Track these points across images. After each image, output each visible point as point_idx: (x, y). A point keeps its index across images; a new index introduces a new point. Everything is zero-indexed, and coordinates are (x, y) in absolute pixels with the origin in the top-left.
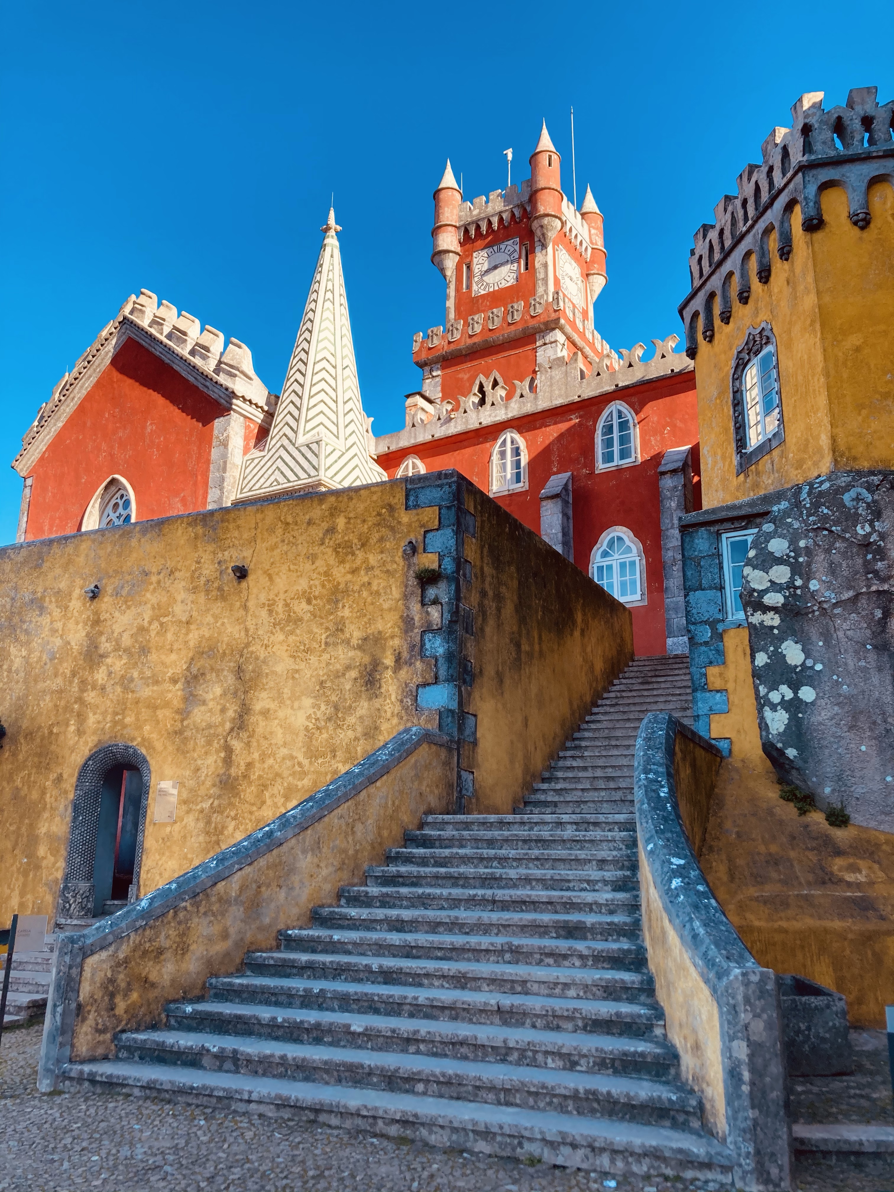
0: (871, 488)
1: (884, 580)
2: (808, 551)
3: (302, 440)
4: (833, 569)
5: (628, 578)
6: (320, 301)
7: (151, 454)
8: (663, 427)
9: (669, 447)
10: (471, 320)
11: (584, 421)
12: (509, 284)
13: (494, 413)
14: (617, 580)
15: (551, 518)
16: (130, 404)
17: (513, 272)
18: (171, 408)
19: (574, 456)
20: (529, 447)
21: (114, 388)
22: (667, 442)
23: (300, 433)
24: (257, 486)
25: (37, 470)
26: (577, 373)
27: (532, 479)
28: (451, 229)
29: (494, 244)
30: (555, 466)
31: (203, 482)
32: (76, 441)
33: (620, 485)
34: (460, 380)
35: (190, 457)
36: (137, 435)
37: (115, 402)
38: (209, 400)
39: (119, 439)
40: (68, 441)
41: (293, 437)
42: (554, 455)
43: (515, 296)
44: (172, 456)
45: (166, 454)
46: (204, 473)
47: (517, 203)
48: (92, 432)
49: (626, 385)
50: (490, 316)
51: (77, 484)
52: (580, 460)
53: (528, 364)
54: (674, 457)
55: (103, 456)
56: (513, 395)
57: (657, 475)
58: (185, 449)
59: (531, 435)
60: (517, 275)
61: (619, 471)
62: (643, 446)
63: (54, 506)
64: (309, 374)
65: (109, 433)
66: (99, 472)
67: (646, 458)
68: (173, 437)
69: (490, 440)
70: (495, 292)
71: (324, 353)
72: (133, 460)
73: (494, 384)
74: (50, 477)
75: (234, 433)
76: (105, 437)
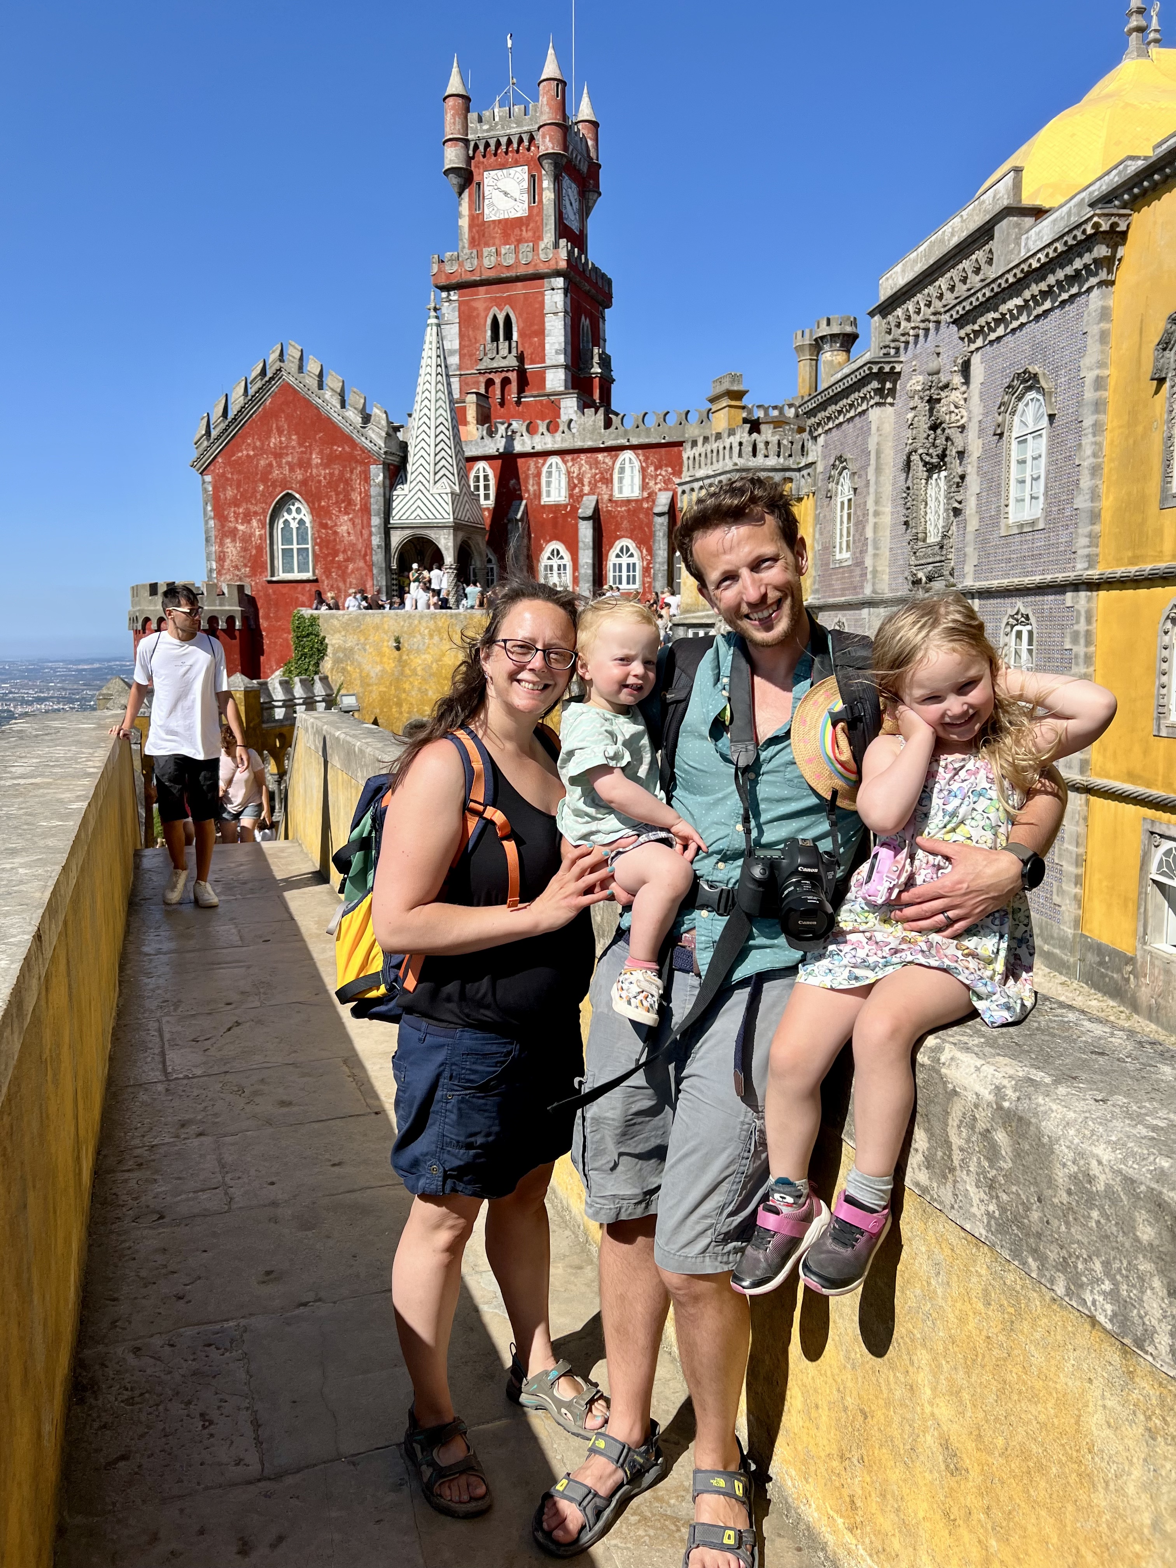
3: (434, 489)
5: (631, 574)
6: (434, 375)
7: (320, 482)
8: (657, 475)
9: (660, 490)
10: (486, 251)
11: (607, 460)
12: (518, 215)
13: (543, 441)
14: (624, 574)
15: (586, 531)
16: (294, 437)
17: (522, 202)
18: (331, 449)
19: (599, 485)
20: (569, 473)
21: (277, 420)
22: (659, 486)
23: (432, 482)
24: (404, 517)
25: (213, 471)
26: (602, 424)
27: (571, 496)
28: (461, 144)
29: (502, 167)
30: (586, 489)
31: (366, 510)
32: (248, 456)
33: (629, 511)
34: (476, 309)
35: (353, 490)
36: (305, 464)
37: (280, 432)
38: (363, 450)
39: (288, 463)
40: (240, 454)
41: (427, 485)
42: (586, 481)
43: (524, 229)
44: (338, 486)
45: (332, 484)
46: (366, 504)
47: (526, 128)
48: (262, 451)
49: (635, 441)
50: (503, 251)
51: (255, 491)
52: (603, 488)
53: (537, 306)
54: (663, 501)
55: (276, 472)
56: (556, 430)
57: (651, 509)
58: (347, 482)
59: (570, 464)
60: (526, 205)
61: (629, 501)
62: (644, 486)
63: (236, 503)
64: (433, 436)
65: (278, 456)
66: (274, 485)
67: (645, 495)
68: (337, 472)
69: (541, 461)
70: (506, 220)
71: (441, 419)
72: (304, 483)
73: (508, 319)
74: (227, 479)
75: (384, 477)
76: (275, 458)
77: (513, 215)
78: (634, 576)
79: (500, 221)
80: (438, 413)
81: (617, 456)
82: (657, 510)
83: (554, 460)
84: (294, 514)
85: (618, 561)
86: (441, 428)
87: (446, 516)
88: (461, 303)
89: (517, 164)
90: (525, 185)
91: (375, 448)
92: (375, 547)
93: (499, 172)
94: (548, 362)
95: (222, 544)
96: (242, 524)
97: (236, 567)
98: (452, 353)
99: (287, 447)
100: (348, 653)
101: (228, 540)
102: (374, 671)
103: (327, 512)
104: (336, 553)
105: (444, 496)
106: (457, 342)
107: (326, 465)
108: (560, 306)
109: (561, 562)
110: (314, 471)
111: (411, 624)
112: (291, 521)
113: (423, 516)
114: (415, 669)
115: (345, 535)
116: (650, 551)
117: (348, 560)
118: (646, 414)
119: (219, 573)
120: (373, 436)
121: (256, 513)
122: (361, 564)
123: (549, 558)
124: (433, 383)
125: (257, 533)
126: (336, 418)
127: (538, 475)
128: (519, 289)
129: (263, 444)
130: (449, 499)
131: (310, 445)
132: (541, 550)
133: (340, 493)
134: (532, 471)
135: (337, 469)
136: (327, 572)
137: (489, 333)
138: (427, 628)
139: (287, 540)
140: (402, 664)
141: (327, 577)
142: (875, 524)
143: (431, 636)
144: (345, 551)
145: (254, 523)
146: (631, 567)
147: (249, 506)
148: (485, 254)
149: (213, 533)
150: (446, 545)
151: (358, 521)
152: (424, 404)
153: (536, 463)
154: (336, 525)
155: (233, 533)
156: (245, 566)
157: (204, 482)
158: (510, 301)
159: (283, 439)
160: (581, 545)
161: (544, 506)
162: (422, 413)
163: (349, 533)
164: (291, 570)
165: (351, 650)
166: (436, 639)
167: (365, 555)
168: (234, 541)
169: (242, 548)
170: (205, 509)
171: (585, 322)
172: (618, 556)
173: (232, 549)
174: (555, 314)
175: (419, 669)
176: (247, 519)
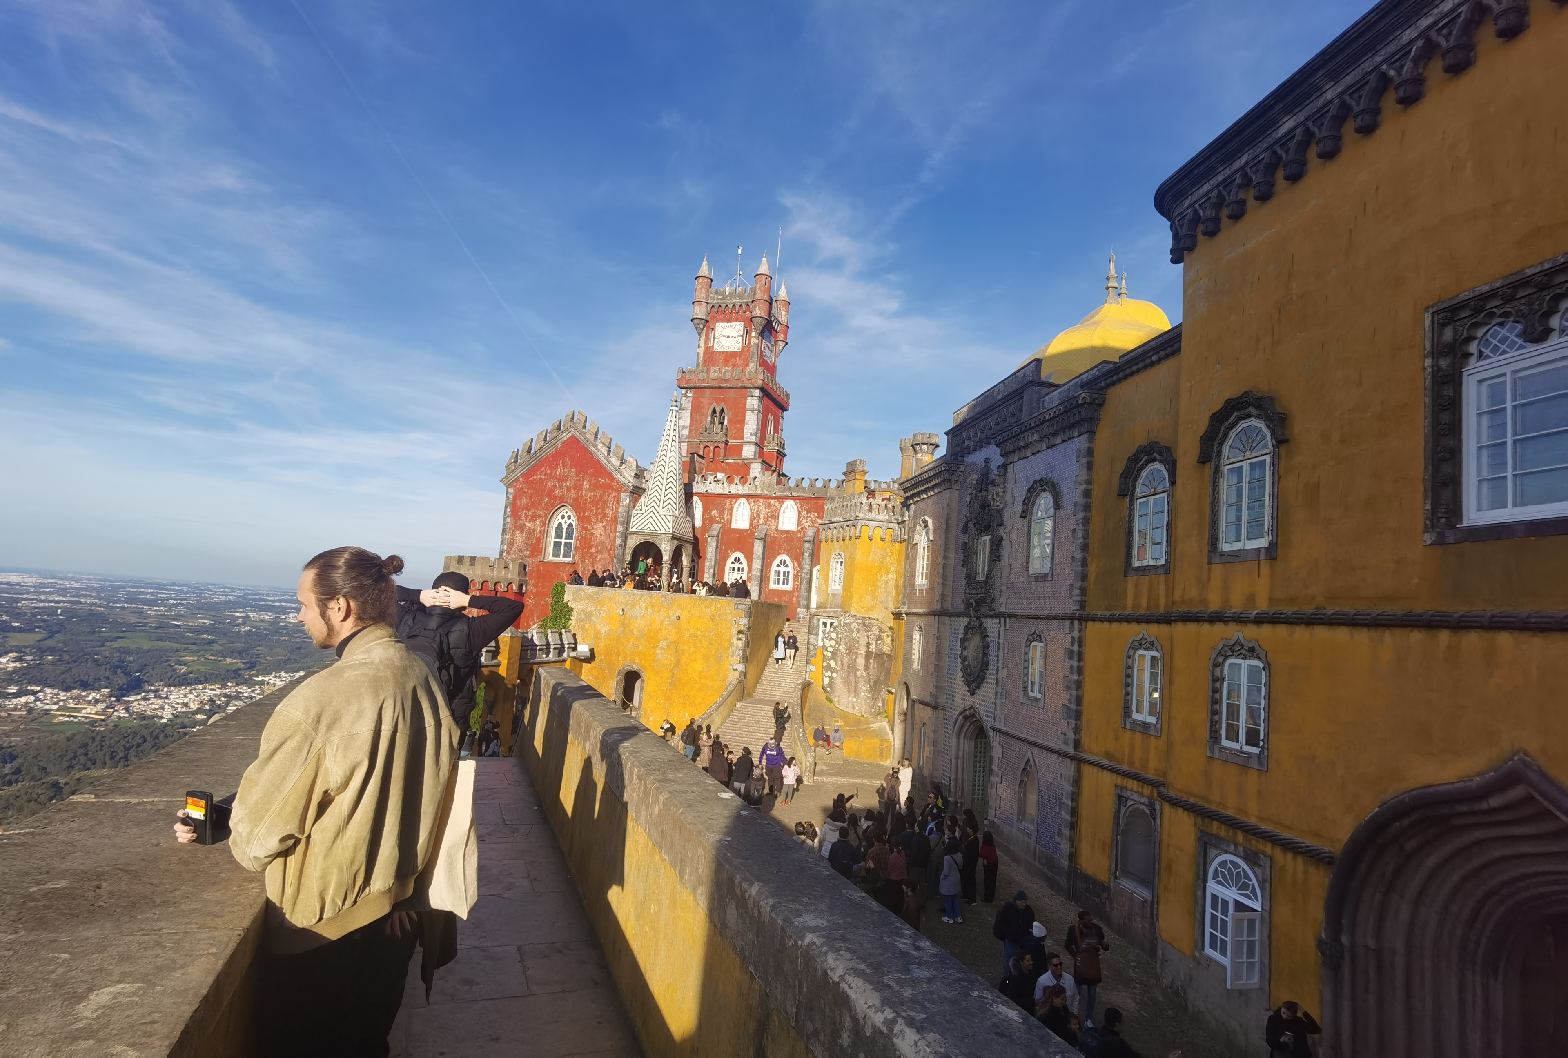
0: (859, 624)
1: (858, 649)
2: (841, 639)
3: (661, 512)
4: (846, 645)
5: (786, 578)
6: (670, 441)
7: (586, 500)
8: (807, 517)
9: (809, 526)
10: (712, 369)
11: (776, 504)
12: (735, 350)
13: (737, 488)
14: (781, 578)
15: (758, 547)
16: (573, 470)
17: (738, 343)
18: (597, 480)
19: (770, 519)
20: (751, 510)
21: (563, 458)
22: (808, 524)
23: (661, 507)
24: (640, 528)
25: (515, 486)
26: (775, 482)
27: (751, 524)
28: (705, 304)
29: (729, 321)
30: (761, 521)
31: (614, 520)
32: (540, 478)
33: (787, 537)
34: (702, 403)
35: (608, 507)
36: (578, 487)
37: (564, 466)
38: (618, 482)
39: (567, 486)
40: (535, 477)
41: (657, 509)
42: (762, 516)
43: (738, 358)
44: (598, 504)
45: (595, 503)
46: (615, 517)
47: (745, 301)
48: (551, 476)
49: (795, 494)
50: (723, 371)
51: (541, 501)
52: (772, 521)
53: (741, 405)
54: (810, 532)
55: (557, 492)
56: (746, 483)
57: (802, 538)
58: (605, 502)
59: (752, 504)
60: (740, 345)
61: (787, 532)
62: (799, 523)
63: (527, 508)
64: (665, 479)
65: (561, 480)
66: (555, 498)
67: (799, 528)
68: (599, 495)
69: (734, 501)
70: (727, 352)
71: (672, 469)
72: (576, 499)
73: (722, 411)
74: (524, 492)
75: (630, 501)
76: (559, 482)
77: (732, 350)
78: (788, 580)
79: (723, 352)
80: (670, 465)
81: (783, 502)
82: (805, 539)
83: (743, 501)
84: (566, 519)
85: (778, 569)
86: (671, 474)
87: (668, 530)
88: (693, 398)
89: (737, 320)
90: (741, 334)
91: (626, 482)
92: (617, 545)
93: (726, 324)
94: (745, 440)
95: (513, 534)
96: (529, 522)
97: (521, 551)
98: (684, 427)
99: (567, 475)
100: (588, 615)
101: (518, 532)
102: (604, 629)
103: (589, 521)
104: (590, 547)
105: (668, 517)
106: (689, 421)
107: (592, 490)
108: (756, 407)
109: (741, 566)
110: (584, 492)
111: (634, 599)
112: (563, 524)
113: (652, 528)
114: (633, 630)
115: (599, 536)
116: (800, 565)
117: (598, 552)
118: (803, 478)
119: (508, 553)
120: (626, 474)
121: (540, 516)
122: (607, 555)
123: (733, 563)
124: (670, 446)
125: (539, 529)
126: (604, 461)
127: (731, 509)
128: (731, 394)
129: (552, 473)
130: (671, 519)
131: (583, 477)
132: (728, 557)
133: (599, 508)
134: (728, 506)
135: (599, 493)
136: (583, 559)
137: (709, 418)
138: (645, 602)
139: (558, 535)
140: (624, 625)
141: (582, 562)
142: (944, 564)
143: (646, 608)
144: (596, 546)
145: (538, 522)
146: (787, 574)
147: (536, 511)
148: (712, 371)
149: (509, 526)
150: (665, 548)
151: (608, 527)
152: (662, 458)
153: (731, 501)
154: (593, 529)
155: (522, 528)
156: (527, 550)
157: (507, 493)
158: (724, 400)
159: (566, 470)
160: (754, 556)
161: (734, 529)
162: (660, 464)
163: (601, 535)
164: (559, 556)
165: (590, 613)
166: (650, 610)
167: (610, 550)
168: (522, 532)
169: (526, 538)
170: (505, 510)
171: (771, 418)
172: (778, 566)
173: (519, 537)
174: (753, 411)
175: (635, 630)
176: (533, 519)
